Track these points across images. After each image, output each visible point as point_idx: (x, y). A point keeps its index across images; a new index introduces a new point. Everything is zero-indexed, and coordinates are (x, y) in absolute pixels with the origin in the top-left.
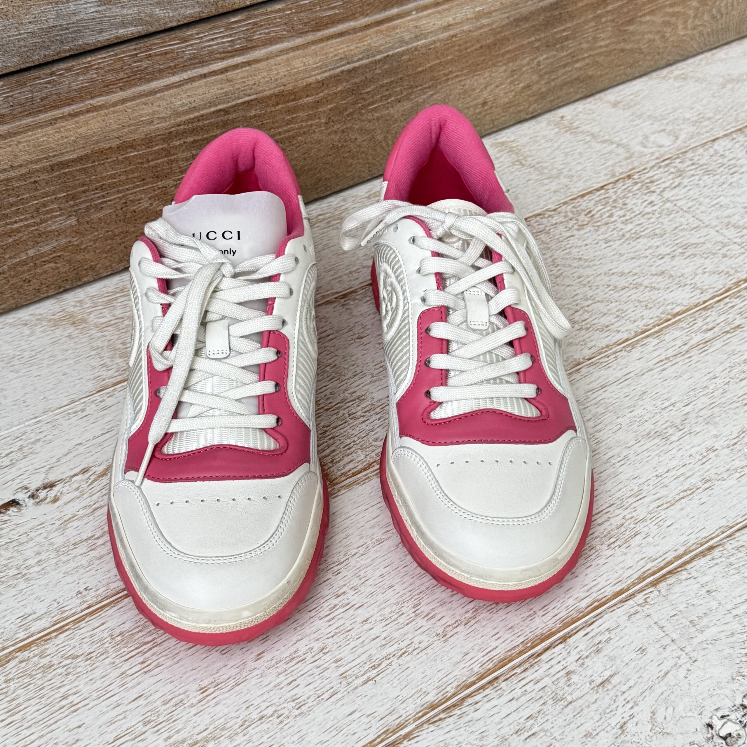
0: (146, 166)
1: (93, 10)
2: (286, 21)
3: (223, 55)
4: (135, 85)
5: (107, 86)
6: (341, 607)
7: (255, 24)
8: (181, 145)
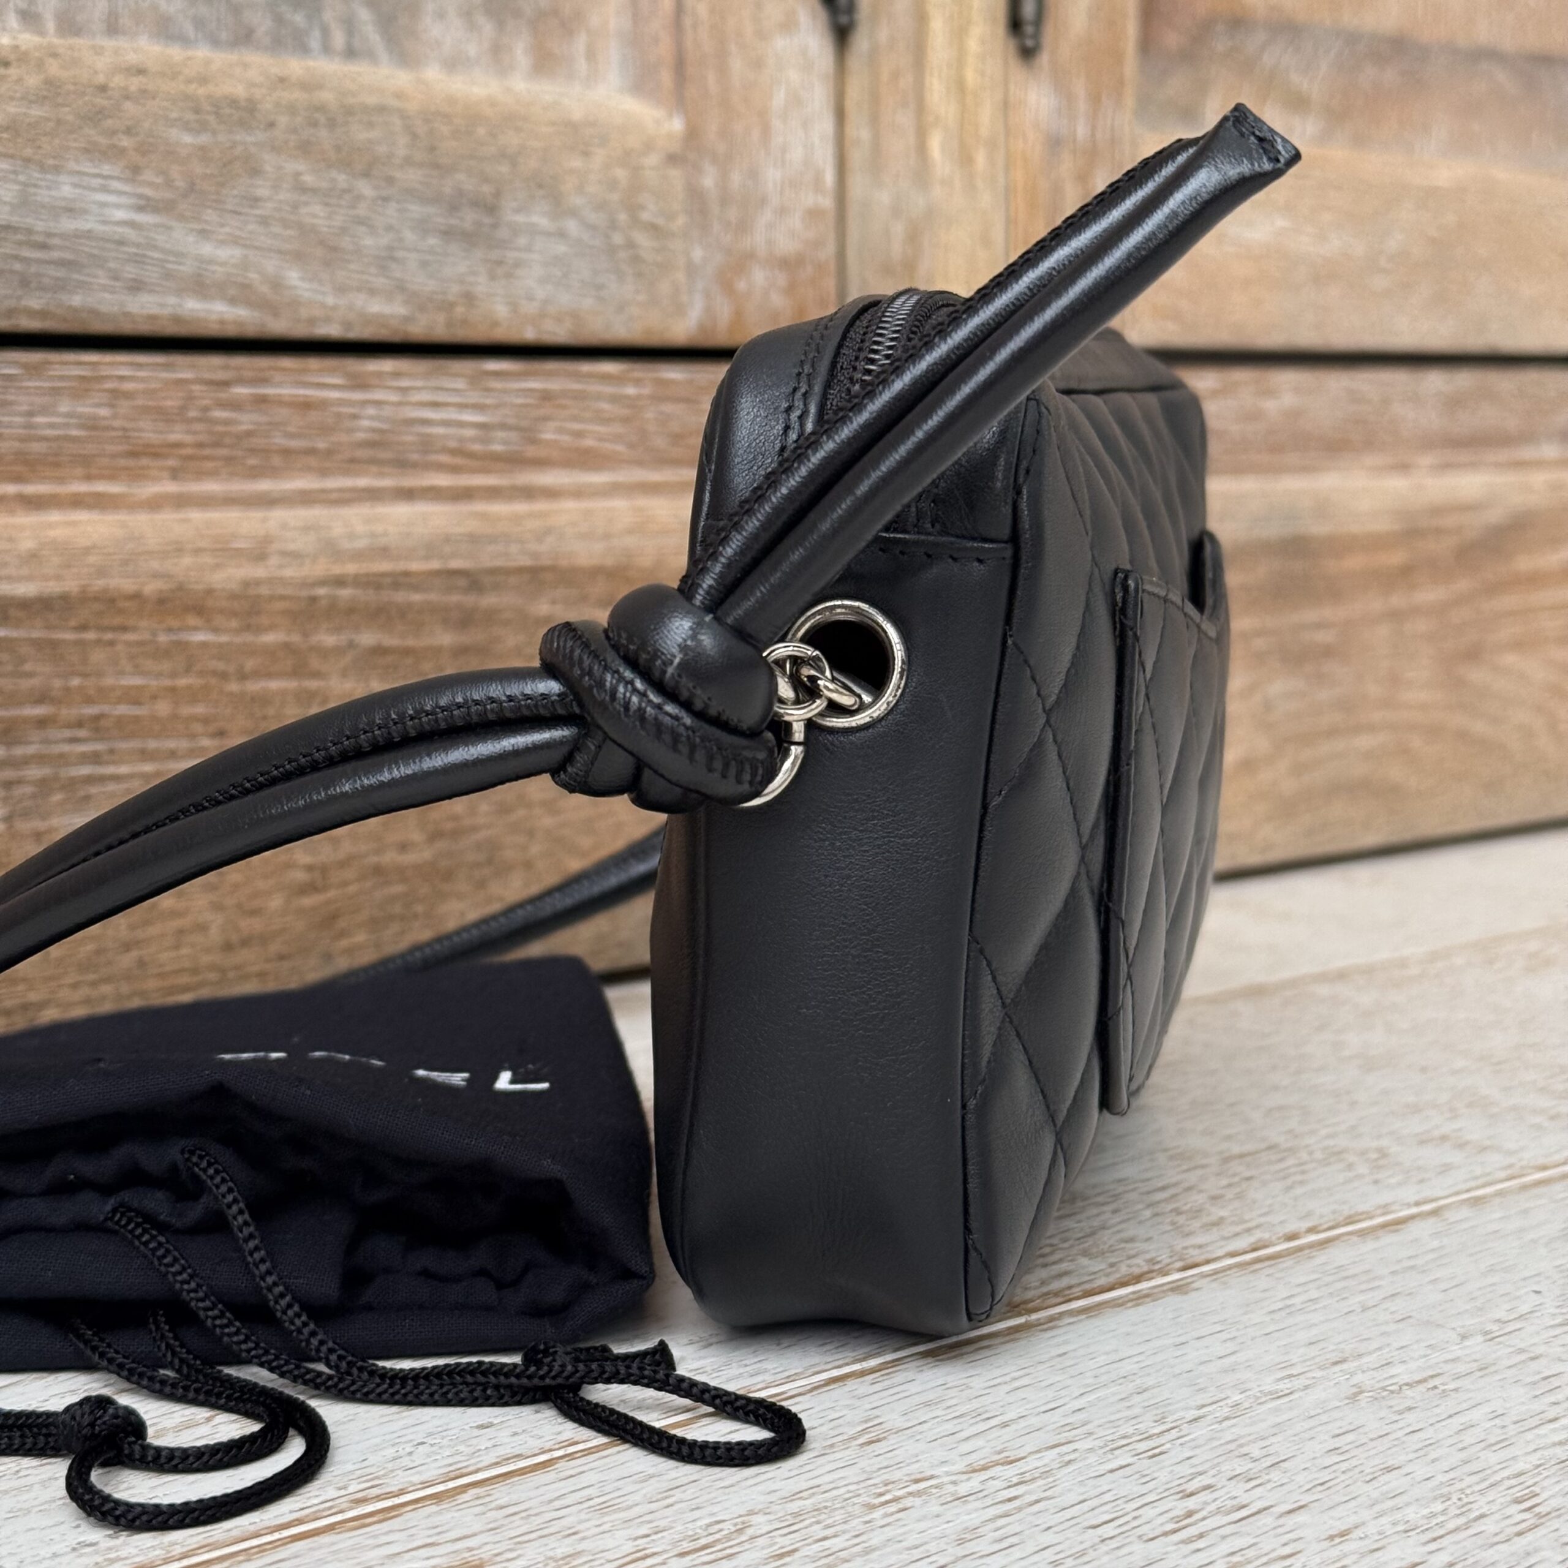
0: (234, 687)
1: (120, 215)
2: (626, 412)
3: (459, 461)
4: (213, 474)
5: (134, 454)
6: (1212, 1514)
7: (546, 396)
8: (339, 651)
